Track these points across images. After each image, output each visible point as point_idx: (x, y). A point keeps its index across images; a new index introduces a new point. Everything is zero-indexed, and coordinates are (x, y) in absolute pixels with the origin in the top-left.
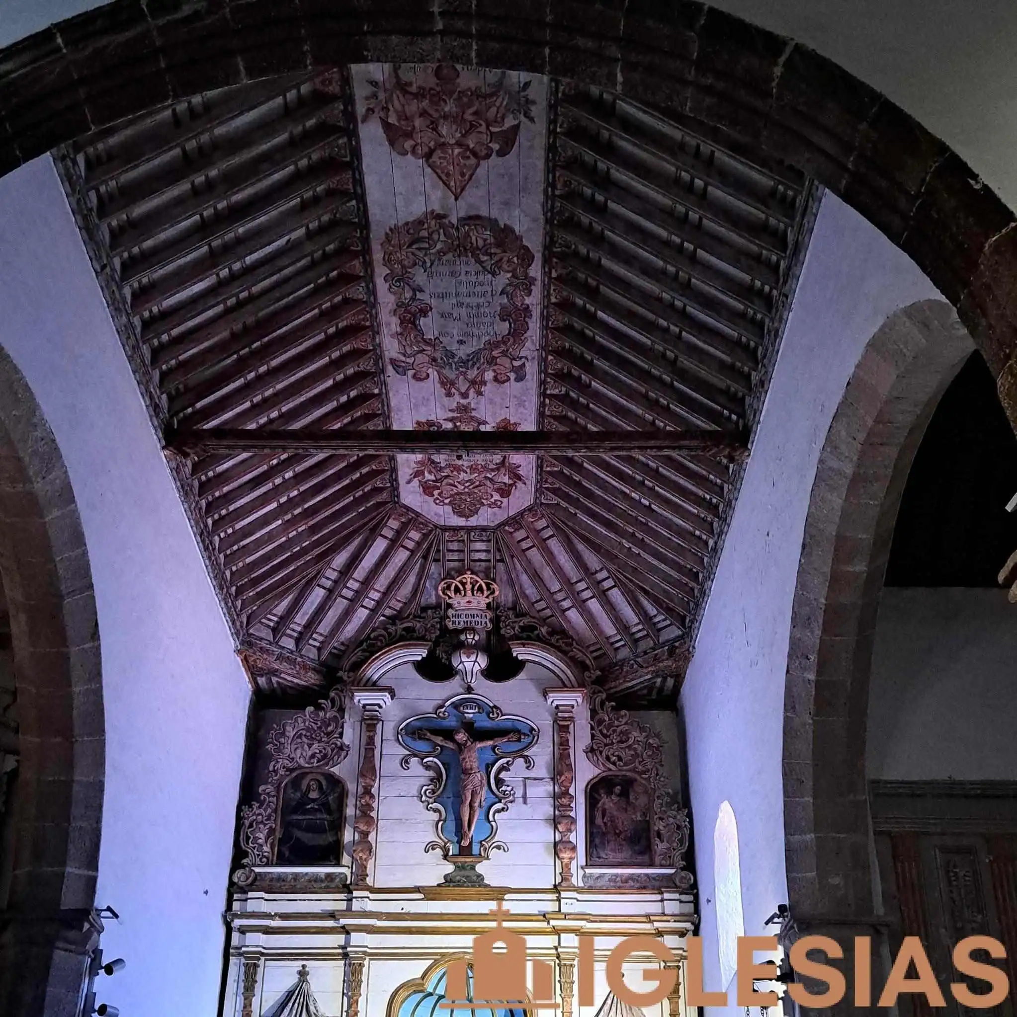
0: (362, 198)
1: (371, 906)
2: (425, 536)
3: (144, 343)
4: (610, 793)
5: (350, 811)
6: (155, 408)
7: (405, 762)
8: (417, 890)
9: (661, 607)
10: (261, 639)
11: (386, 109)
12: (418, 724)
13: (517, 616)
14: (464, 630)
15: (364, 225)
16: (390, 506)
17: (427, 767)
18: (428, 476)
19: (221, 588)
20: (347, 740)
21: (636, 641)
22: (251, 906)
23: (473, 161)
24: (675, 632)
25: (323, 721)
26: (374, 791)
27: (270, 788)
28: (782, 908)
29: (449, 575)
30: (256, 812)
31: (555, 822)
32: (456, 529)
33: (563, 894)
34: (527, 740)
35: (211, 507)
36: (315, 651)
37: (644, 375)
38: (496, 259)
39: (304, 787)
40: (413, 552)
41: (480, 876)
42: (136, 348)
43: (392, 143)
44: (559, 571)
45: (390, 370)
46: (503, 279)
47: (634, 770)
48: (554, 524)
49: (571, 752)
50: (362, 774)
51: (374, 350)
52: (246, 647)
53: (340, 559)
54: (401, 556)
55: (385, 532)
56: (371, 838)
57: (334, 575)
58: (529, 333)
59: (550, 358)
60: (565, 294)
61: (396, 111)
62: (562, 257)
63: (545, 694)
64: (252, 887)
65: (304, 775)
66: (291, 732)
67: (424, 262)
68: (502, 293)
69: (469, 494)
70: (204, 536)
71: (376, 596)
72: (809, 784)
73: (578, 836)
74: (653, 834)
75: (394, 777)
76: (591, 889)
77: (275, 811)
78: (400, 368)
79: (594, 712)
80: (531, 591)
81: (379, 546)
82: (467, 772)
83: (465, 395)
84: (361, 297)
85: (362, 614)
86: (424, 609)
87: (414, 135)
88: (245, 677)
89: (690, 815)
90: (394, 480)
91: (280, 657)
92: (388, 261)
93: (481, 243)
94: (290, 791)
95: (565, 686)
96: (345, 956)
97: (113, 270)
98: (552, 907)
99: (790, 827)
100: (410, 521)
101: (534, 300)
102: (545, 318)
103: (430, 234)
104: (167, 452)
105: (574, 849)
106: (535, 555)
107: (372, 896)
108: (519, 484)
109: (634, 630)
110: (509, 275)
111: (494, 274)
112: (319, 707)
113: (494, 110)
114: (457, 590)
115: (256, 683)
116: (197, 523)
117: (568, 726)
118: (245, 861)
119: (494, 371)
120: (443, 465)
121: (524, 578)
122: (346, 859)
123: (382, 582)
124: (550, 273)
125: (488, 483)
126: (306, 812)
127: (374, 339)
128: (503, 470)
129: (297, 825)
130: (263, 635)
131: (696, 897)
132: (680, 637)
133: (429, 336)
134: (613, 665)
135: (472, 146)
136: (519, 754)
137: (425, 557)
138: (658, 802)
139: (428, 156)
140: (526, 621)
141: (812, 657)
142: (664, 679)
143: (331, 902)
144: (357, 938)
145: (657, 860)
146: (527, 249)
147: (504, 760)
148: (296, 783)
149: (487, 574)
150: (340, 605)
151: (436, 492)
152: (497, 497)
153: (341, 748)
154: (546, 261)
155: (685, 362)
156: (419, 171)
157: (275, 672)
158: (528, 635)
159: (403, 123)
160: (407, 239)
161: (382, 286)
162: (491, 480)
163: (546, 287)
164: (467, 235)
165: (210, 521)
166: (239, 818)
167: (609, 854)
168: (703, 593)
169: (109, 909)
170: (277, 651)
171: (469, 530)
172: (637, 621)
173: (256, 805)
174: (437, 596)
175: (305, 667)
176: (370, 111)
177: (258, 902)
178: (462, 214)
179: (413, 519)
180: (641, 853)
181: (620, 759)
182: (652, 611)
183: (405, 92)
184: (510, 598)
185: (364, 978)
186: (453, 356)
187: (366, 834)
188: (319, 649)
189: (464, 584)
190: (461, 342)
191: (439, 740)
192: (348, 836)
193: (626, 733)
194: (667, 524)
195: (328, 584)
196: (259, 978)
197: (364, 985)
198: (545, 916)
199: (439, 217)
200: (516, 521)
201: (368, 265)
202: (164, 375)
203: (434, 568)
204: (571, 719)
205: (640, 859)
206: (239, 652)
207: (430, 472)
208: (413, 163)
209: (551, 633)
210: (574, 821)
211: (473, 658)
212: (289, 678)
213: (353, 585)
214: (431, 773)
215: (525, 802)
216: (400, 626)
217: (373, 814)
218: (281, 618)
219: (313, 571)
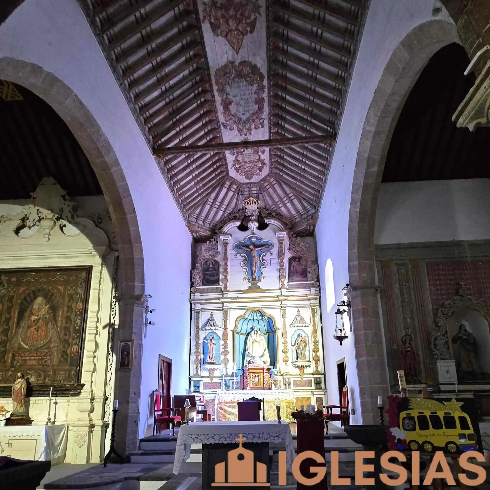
0: (206, 57)
1: (229, 296)
2: (238, 187)
3: (141, 115)
4: (295, 261)
5: (221, 270)
6: (148, 140)
7: (236, 255)
8: (241, 291)
9: (308, 203)
10: (193, 222)
11: (210, 16)
12: (239, 244)
13: (266, 210)
14: (250, 216)
15: (208, 68)
16: (226, 177)
17: (242, 257)
18: (237, 166)
19: (179, 205)
20: (219, 250)
21: (302, 215)
22: (197, 297)
23: (241, 37)
24: (313, 211)
25: (212, 245)
26: (228, 264)
27: (199, 265)
28: (347, 285)
29: (245, 199)
30: (195, 272)
31: (279, 270)
32: (247, 184)
33: (282, 290)
34: (271, 247)
35: (172, 177)
36: (209, 225)
37: (301, 119)
38: (252, 79)
39: (208, 264)
40: (234, 192)
41: (258, 286)
42: (138, 117)
43: (214, 32)
44: (278, 195)
45: (222, 127)
46: (255, 87)
47: (302, 254)
48: (276, 179)
49: (284, 249)
50: (224, 260)
51: (216, 119)
52: (188, 224)
53: (213, 195)
54: (231, 194)
55: (225, 186)
56: (228, 277)
57: (212, 201)
58: (264, 109)
59: (272, 118)
60: (275, 91)
61: (213, 16)
62: (273, 75)
63: (275, 233)
64: (196, 292)
65: (208, 260)
66: (203, 249)
67: (229, 83)
68: (255, 93)
69: (250, 171)
70: (171, 187)
71: (225, 207)
72: (356, 246)
73: (286, 274)
74: (307, 272)
75: (233, 260)
76: (290, 288)
77: (201, 271)
78: (225, 126)
79: (290, 238)
80: (270, 203)
81: (224, 190)
82: (254, 257)
83: (246, 135)
84: (210, 99)
85: (221, 213)
86: (239, 210)
87: (221, 27)
88: (190, 234)
89: (318, 266)
90: (227, 168)
91: (198, 227)
92: (217, 84)
93: (247, 73)
94: (204, 265)
95: (281, 230)
96: (223, 309)
97: (125, 85)
98: (279, 294)
99: (350, 261)
100: (233, 182)
101: (265, 95)
102: (269, 102)
103: (230, 71)
104: (154, 156)
105: (285, 277)
106: (271, 190)
107: (229, 293)
108: (265, 166)
109: (301, 212)
110: (257, 85)
111: (252, 86)
112: (211, 241)
113: (247, 12)
114: (248, 203)
115: (193, 235)
116: (168, 183)
117: (282, 242)
118: (194, 285)
119: (254, 124)
120: (241, 161)
121: (268, 198)
122: (221, 283)
123: (226, 202)
124: (270, 83)
125: (255, 167)
126: (209, 271)
127: (215, 115)
128: (259, 162)
129: (207, 275)
130: (193, 220)
131: (320, 289)
132: (315, 213)
133: (233, 113)
134: (295, 223)
135: (241, 29)
136: (268, 251)
137: (238, 194)
138: (309, 263)
139: (226, 36)
140: (269, 212)
141: (358, 203)
142: (310, 227)
143: (219, 295)
144: (225, 305)
145: (309, 279)
146: (262, 73)
147: (264, 253)
148: (206, 263)
149: (257, 198)
150: (214, 210)
151: (240, 171)
152: (258, 171)
153: (218, 252)
154: (269, 77)
155: (315, 111)
156: (224, 43)
157: (197, 232)
158: (270, 215)
159: (216, 21)
160: (222, 74)
161: (216, 94)
162: (256, 166)
163: (269, 89)
164: (242, 70)
165: (172, 182)
166: (191, 274)
167: (295, 278)
168: (321, 196)
169: (149, 295)
170: (198, 225)
171: (251, 183)
172: (302, 209)
173: (195, 270)
174: (242, 205)
175: (206, 230)
176: (205, 17)
177: (199, 296)
178: (240, 61)
179: (234, 181)
180: (304, 277)
181: (298, 251)
182: (306, 205)
183: (216, 7)
184: (264, 205)
185: (228, 315)
186: (241, 119)
187: (226, 276)
188: (210, 224)
189: (250, 201)
190: (243, 114)
191: (245, 248)
192: (221, 277)
193: (299, 244)
194: (311, 174)
195: (211, 204)
196: (200, 316)
197: (228, 317)
198: (277, 296)
199: (232, 63)
200: (264, 180)
201: (211, 85)
202: (149, 129)
203: (241, 197)
204: (283, 240)
205: (303, 279)
206: (187, 226)
207: (237, 164)
208: (221, 39)
209: (277, 215)
210: (285, 269)
211: (254, 223)
212: (202, 233)
213: (218, 203)
214: (244, 258)
215: (271, 265)
216: (232, 216)
217: (228, 271)
218: (198, 215)
219: (206, 199)
